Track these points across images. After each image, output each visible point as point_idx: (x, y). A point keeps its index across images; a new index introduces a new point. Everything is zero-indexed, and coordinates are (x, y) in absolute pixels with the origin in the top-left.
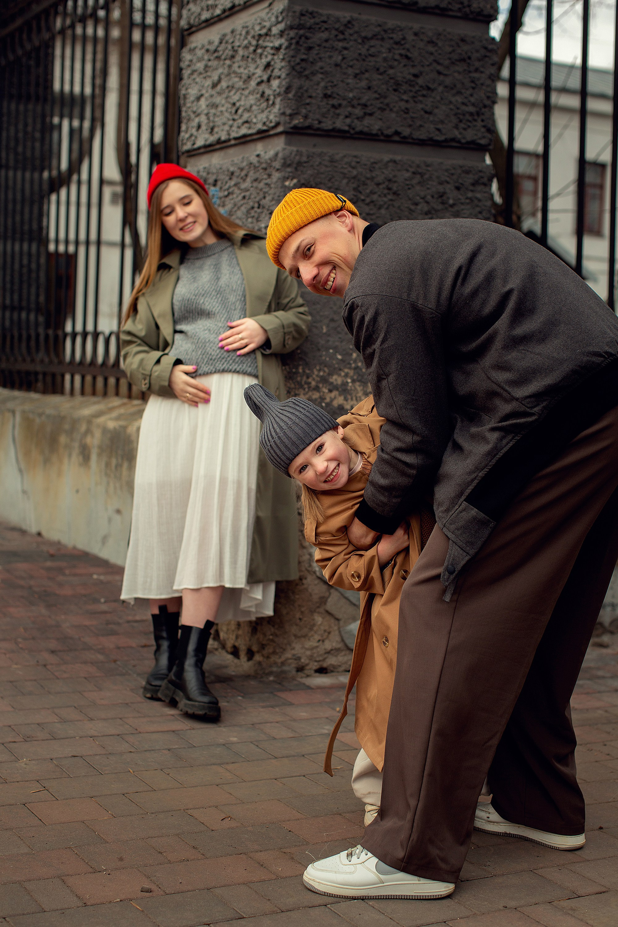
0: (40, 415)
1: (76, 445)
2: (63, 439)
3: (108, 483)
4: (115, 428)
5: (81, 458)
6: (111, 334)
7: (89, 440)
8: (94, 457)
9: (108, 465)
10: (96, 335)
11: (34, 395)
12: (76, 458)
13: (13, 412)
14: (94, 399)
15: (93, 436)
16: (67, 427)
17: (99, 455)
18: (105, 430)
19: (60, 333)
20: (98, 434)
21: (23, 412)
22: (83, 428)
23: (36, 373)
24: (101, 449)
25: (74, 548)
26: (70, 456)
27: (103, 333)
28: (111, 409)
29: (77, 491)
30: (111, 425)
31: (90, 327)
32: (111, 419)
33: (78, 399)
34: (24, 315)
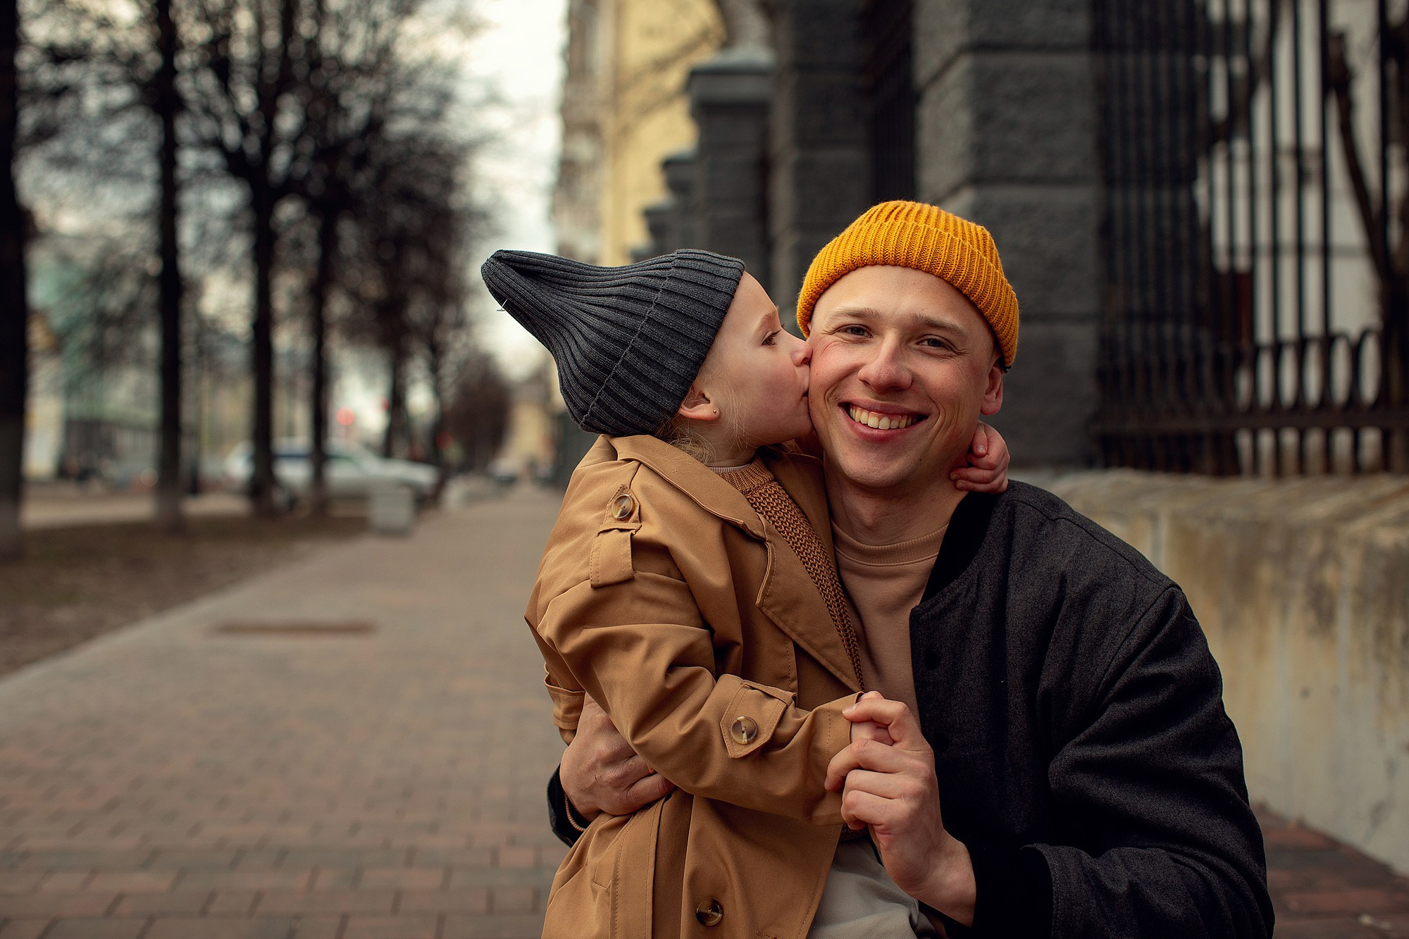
0: (1212, 521)
1: (1298, 586)
2: (1266, 573)
3: (1385, 679)
4: (1397, 546)
5: (1311, 618)
6: (1364, 334)
7: (1329, 575)
8: (1344, 615)
9: (1382, 634)
10: (1328, 340)
11: (1196, 483)
12: (1298, 614)
13: (1153, 517)
14: (1329, 483)
15: (1339, 563)
16: (1274, 544)
17: (1359, 610)
18: (1370, 551)
19: (1245, 344)
20: (1352, 561)
21: (1176, 517)
22: (1315, 546)
23: (1198, 438)
24: (1363, 598)
25: (1302, 825)
26: (1284, 611)
27: (1344, 335)
28: (1380, 502)
29: (1305, 693)
30: (1387, 538)
31: (1313, 325)
32: (1384, 524)
33: (1294, 486)
34: (1168, 330)
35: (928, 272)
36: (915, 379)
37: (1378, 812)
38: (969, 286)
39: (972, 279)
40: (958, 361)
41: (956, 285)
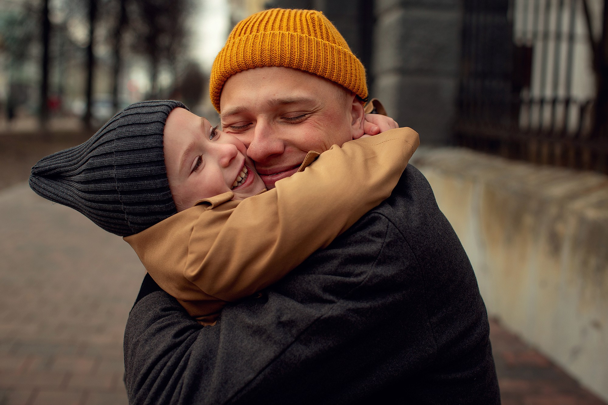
1: (543, 229)
2: (528, 220)
4: (595, 220)
5: (549, 246)
7: (559, 227)
12: (542, 244)
13: (474, 182)
17: (573, 249)
18: (582, 220)
21: (487, 185)
22: (553, 211)
26: (535, 240)
32: (589, 206)
35: (272, 66)
36: (287, 144)
37: (576, 352)
38: (304, 64)
39: (305, 58)
40: (314, 118)
41: (294, 67)
